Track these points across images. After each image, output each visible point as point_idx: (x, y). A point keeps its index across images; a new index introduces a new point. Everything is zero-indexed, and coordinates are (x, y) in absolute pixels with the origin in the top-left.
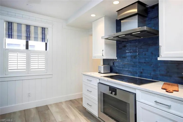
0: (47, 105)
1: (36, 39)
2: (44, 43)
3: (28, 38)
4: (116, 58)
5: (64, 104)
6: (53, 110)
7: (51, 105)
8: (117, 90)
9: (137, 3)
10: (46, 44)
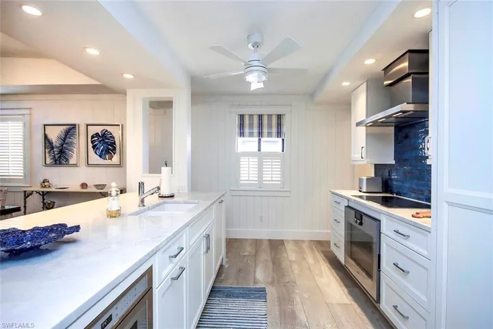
0: (283, 240)
1: (270, 135)
2: (280, 140)
3: (260, 134)
4: (394, 162)
5: (307, 243)
6: (289, 247)
7: (287, 241)
8: (364, 217)
9: (408, 54)
10: (283, 140)
